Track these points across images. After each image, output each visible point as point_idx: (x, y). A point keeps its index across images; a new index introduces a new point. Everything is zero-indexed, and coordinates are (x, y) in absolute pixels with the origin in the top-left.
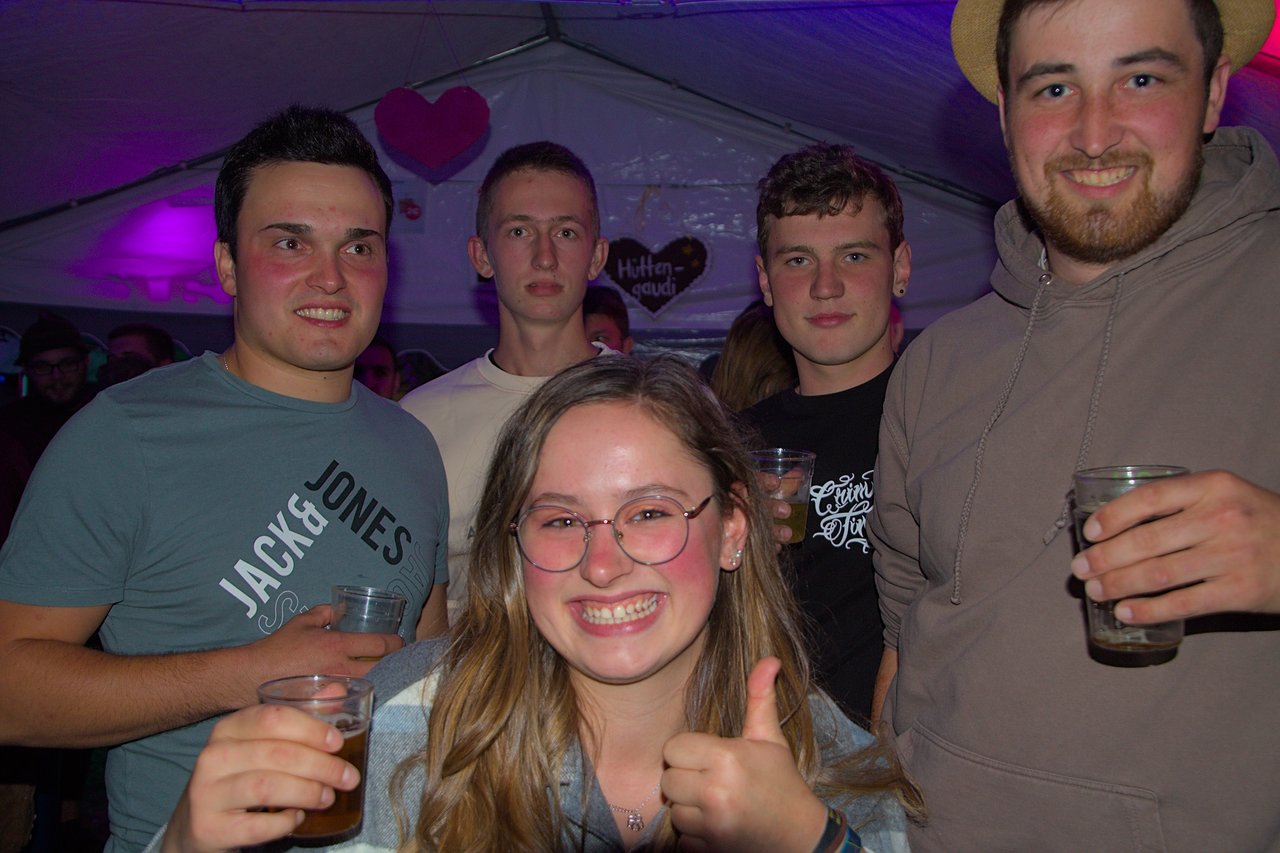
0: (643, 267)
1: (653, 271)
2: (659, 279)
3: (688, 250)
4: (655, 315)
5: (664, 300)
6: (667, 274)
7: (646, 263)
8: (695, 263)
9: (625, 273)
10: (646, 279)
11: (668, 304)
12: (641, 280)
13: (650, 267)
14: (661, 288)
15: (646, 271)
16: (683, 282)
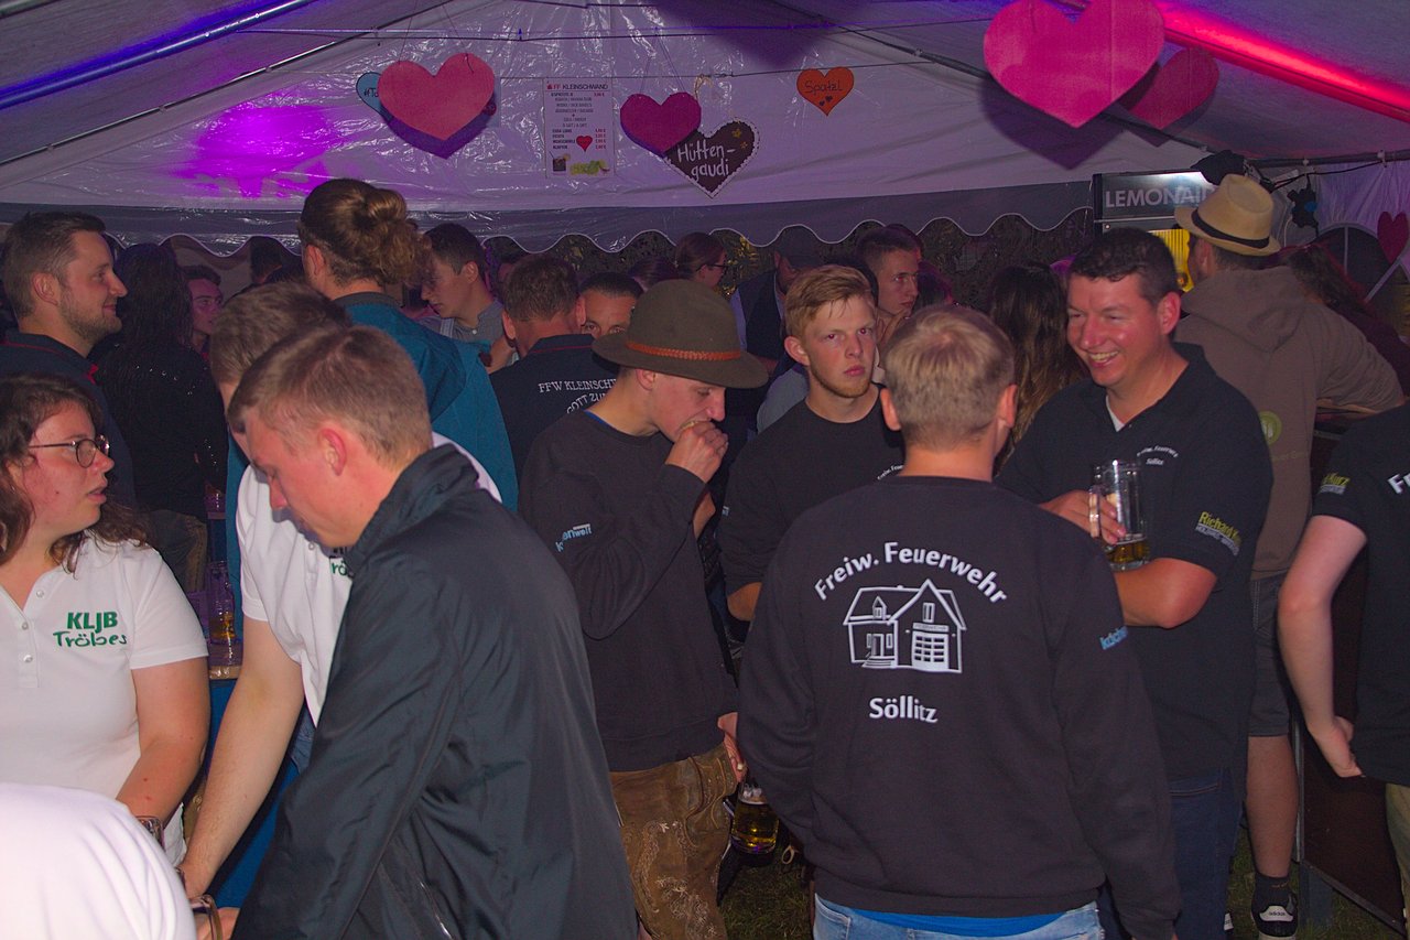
0: (699, 151)
1: (708, 153)
2: (713, 161)
3: (737, 134)
4: (712, 195)
5: (720, 180)
6: (721, 156)
7: (701, 147)
8: (744, 145)
9: (683, 156)
10: (703, 162)
11: (723, 183)
12: (699, 163)
13: (705, 151)
14: (716, 169)
15: (702, 154)
16: (735, 162)
